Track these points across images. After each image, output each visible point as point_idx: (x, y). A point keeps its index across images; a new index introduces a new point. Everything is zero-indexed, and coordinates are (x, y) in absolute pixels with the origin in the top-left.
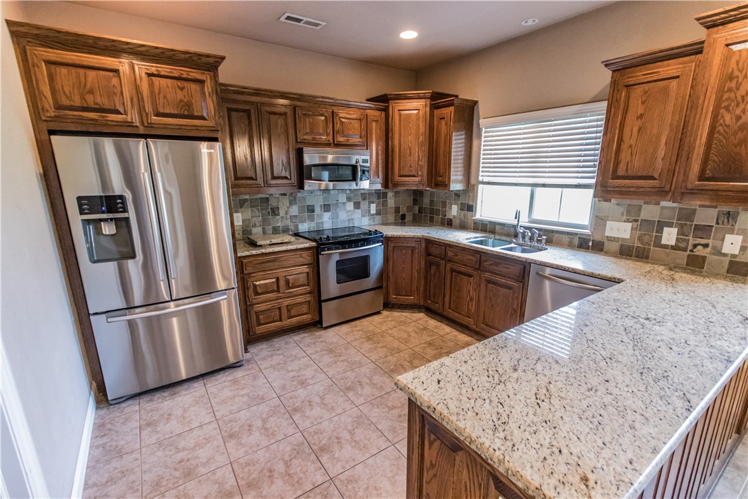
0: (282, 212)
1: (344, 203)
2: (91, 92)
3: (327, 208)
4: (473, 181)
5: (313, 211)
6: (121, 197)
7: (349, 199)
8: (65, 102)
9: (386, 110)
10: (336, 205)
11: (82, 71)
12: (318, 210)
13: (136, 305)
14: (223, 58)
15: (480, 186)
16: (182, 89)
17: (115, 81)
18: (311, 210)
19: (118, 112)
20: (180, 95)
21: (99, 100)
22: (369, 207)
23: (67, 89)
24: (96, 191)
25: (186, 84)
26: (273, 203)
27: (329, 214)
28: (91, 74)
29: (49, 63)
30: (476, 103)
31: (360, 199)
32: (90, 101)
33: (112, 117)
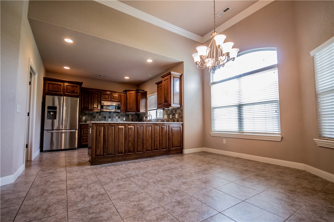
0: (96, 117)
1: (115, 117)
2: (55, 88)
3: (110, 117)
4: (147, 110)
5: (106, 118)
6: (56, 107)
7: (117, 116)
8: (50, 90)
9: (126, 93)
10: (113, 117)
11: (54, 85)
12: (107, 118)
13: (54, 129)
14: (83, 83)
15: (149, 111)
16: (73, 88)
17: (60, 87)
18: (105, 117)
19: (59, 92)
20: (72, 89)
21: (56, 90)
22: (123, 118)
23: (50, 88)
24: (51, 105)
25: (74, 87)
26: (94, 115)
27: (110, 119)
28: (56, 85)
29: (49, 84)
30: (147, 92)
31: (120, 116)
32: (54, 90)
33: (58, 93)
